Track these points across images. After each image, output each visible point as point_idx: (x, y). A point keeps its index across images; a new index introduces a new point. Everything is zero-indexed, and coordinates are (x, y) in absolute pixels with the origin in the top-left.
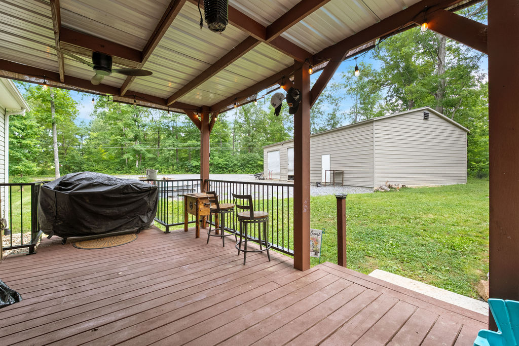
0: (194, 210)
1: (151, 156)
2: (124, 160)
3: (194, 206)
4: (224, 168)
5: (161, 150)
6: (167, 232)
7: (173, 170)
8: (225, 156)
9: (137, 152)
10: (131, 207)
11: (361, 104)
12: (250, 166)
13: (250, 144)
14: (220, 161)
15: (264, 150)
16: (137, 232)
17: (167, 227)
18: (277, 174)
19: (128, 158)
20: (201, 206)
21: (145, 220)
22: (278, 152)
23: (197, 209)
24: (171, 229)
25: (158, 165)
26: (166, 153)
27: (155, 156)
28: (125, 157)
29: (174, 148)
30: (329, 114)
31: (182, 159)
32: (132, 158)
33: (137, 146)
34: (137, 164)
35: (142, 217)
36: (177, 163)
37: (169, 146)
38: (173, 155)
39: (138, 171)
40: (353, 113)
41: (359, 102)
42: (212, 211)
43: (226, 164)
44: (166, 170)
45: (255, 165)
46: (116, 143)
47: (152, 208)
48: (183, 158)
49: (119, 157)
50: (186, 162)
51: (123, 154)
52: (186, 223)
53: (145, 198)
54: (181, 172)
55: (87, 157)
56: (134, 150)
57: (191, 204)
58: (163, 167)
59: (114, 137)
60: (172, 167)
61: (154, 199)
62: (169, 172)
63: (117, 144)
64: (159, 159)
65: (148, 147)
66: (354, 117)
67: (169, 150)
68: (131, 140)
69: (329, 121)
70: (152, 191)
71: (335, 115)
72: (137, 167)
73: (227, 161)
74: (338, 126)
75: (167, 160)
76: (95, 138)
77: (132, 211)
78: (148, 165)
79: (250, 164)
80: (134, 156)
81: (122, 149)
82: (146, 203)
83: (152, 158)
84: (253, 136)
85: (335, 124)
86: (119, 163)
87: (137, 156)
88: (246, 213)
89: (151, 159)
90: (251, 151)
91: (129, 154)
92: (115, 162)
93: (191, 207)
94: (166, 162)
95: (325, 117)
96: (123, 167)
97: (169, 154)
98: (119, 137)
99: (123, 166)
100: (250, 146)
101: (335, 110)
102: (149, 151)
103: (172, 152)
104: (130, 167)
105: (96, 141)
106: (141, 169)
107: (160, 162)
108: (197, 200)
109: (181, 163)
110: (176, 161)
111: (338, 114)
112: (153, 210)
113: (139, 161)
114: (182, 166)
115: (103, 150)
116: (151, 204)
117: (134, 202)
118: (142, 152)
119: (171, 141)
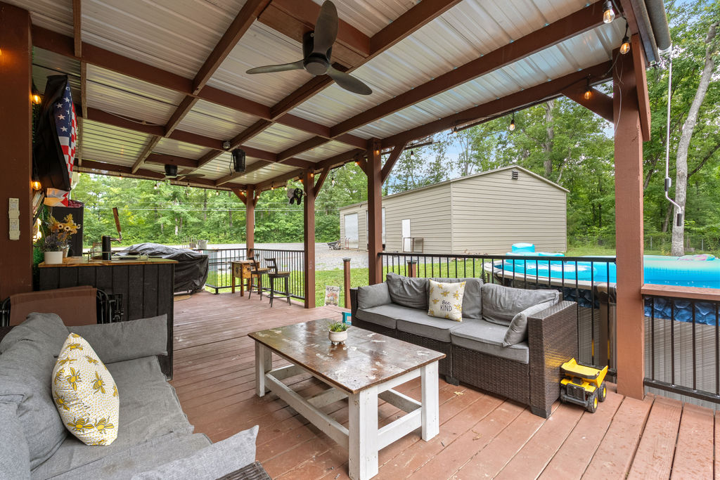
0: (239, 274)
1: (195, 220)
2: (159, 226)
3: (239, 271)
4: (293, 235)
5: (209, 212)
6: (217, 293)
7: (225, 239)
8: (294, 219)
9: (176, 216)
10: (186, 272)
11: (473, 149)
12: (327, 232)
13: (327, 203)
14: (288, 225)
15: (341, 213)
16: (191, 294)
17: (217, 289)
18: (355, 243)
19: (165, 223)
20: (245, 271)
21: (198, 283)
22: (356, 215)
23: (242, 273)
24: (220, 291)
25: (204, 233)
26: (216, 216)
27: (200, 221)
28: (161, 221)
29: (225, 210)
30: (431, 164)
31: (237, 223)
32: (169, 223)
33: (177, 207)
34: (177, 231)
35: (195, 281)
36: (230, 229)
37: (220, 206)
38: (225, 218)
39: (179, 240)
40: (462, 162)
41: (470, 147)
42: (253, 273)
43: (296, 230)
44: (215, 238)
45: (335, 230)
46: (146, 203)
47: (204, 274)
48: (239, 222)
49: (151, 222)
50: (242, 228)
51: (157, 217)
52: (233, 286)
53: (198, 265)
54: (235, 240)
55: (107, 222)
56: (173, 212)
57: (237, 268)
58: (211, 235)
59: (144, 195)
60: (223, 235)
61: (205, 266)
62: (220, 241)
63: (148, 205)
64: (206, 224)
65: (191, 208)
66: (464, 167)
67: (220, 213)
68: (167, 199)
69: (432, 173)
70: (203, 259)
71: (439, 165)
72: (176, 234)
73: (297, 226)
74: (444, 179)
75: (217, 225)
76: (117, 195)
77: (187, 276)
78: (191, 232)
79: (328, 229)
80: (172, 220)
81: (156, 211)
82: (198, 269)
83: (196, 223)
84: (331, 193)
85: (439, 176)
86: (152, 229)
87: (176, 220)
88: (273, 271)
89: (194, 224)
90: (329, 213)
91: (166, 218)
92: (146, 228)
93: (237, 271)
94: (215, 228)
95: (425, 167)
96: (158, 235)
97: (220, 217)
98: (152, 195)
99: (158, 232)
100: (327, 206)
101: (439, 159)
102: (192, 214)
103: (223, 215)
104: (167, 235)
105: (117, 199)
106: (181, 238)
107: (207, 227)
108: (241, 265)
109: (236, 229)
110: (228, 226)
111: (443, 163)
112: (204, 276)
113: (179, 226)
114: (237, 233)
115: (130, 213)
116: (202, 270)
117: (188, 268)
118: (182, 215)
119: (222, 200)
